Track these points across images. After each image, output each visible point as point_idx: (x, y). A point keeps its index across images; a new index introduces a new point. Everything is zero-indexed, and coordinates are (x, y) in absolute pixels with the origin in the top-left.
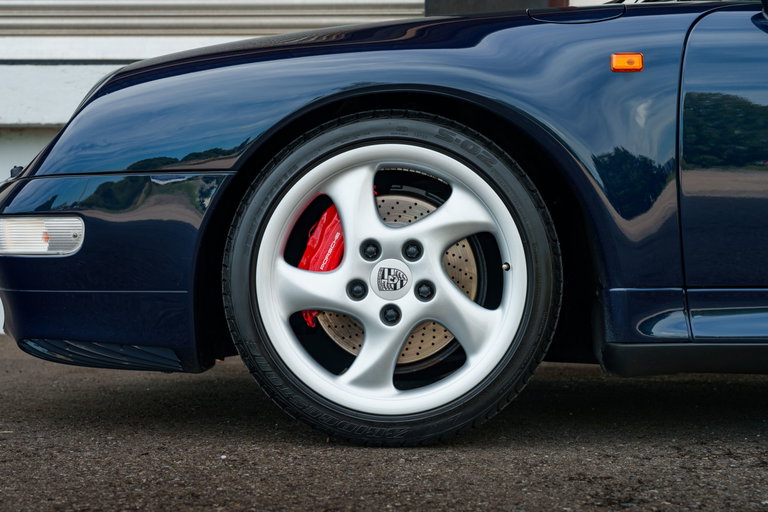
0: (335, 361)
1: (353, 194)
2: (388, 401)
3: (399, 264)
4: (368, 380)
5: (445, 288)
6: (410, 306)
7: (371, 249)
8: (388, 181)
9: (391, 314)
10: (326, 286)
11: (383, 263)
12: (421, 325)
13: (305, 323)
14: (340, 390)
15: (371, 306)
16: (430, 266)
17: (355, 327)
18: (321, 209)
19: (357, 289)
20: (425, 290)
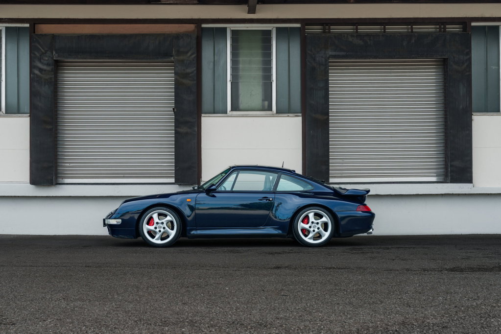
0: (153, 237)
1: (155, 216)
2: (159, 242)
3: (161, 225)
4: (157, 239)
5: (167, 228)
6: (162, 230)
7: (157, 223)
8: (160, 215)
9: (160, 231)
10: (152, 228)
11: (159, 225)
12: (164, 233)
13: (149, 232)
14: (154, 241)
15: (157, 230)
16: (165, 225)
17: (155, 233)
18: (151, 218)
19: (156, 228)
20: (164, 228)
